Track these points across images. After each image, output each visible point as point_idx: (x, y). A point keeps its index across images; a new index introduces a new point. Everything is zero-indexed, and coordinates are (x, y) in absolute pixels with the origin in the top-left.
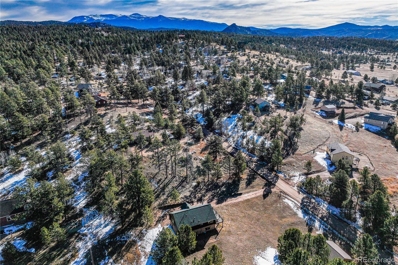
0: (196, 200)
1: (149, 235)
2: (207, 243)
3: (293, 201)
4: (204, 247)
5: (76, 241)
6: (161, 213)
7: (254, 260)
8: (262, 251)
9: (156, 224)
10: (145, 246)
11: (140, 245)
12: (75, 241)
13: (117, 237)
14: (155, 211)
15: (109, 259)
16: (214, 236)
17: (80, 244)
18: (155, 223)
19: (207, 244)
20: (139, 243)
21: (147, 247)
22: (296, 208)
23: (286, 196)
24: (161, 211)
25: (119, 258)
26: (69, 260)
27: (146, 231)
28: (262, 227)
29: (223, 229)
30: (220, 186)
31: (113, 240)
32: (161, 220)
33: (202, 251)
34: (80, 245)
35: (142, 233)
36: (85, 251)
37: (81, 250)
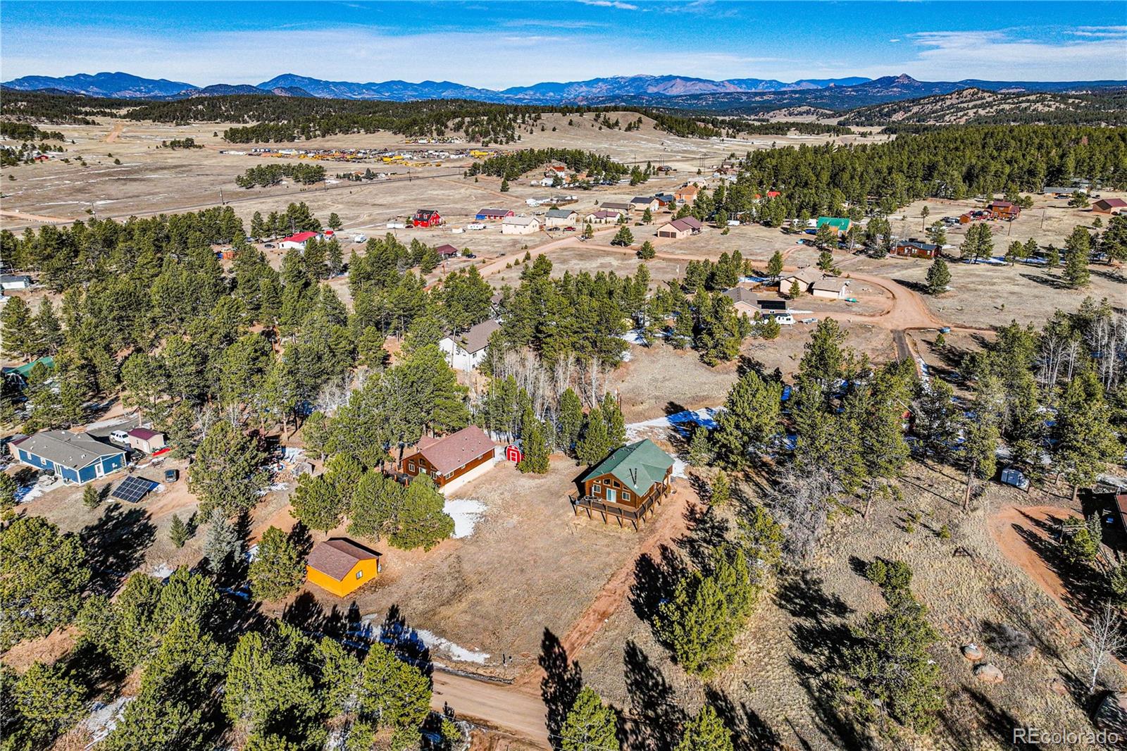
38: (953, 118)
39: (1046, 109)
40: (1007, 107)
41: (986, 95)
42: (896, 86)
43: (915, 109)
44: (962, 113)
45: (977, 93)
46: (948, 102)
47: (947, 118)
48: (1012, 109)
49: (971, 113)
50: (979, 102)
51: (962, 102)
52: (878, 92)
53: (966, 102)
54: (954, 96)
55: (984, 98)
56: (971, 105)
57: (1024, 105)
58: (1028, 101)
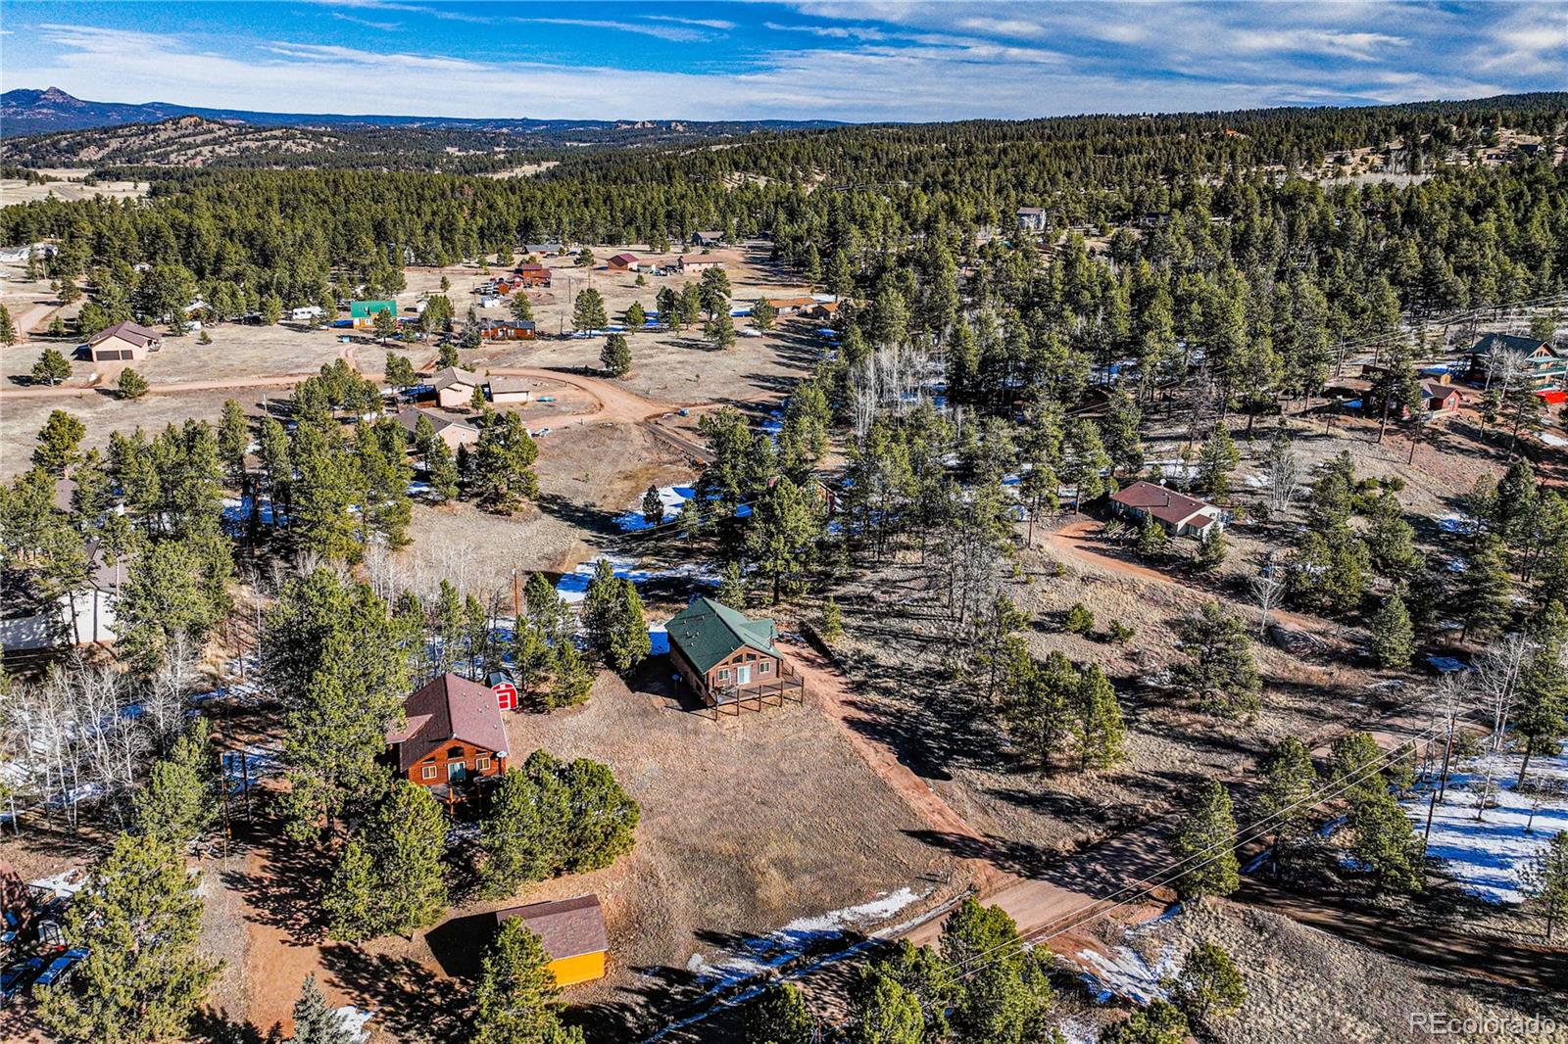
0: (857, 679)
22: (849, 918)
38: (182, 158)
39: (302, 149)
40: (253, 145)
41: (215, 127)
42: (43, 106)
43: (114, 144)
44: (192, 152)
45: (201, 124)
46: (163, 136)
47: (172, 157)
48: (259, 148)
49: (206, 150)
50: (209, 137)
51: (184, 136)
52: (15, 113)
53: (189, 136)
54: (169, 125)
55: (211, 131)
56: (199, 139)
57: (273, 143)
58: (275, 138)
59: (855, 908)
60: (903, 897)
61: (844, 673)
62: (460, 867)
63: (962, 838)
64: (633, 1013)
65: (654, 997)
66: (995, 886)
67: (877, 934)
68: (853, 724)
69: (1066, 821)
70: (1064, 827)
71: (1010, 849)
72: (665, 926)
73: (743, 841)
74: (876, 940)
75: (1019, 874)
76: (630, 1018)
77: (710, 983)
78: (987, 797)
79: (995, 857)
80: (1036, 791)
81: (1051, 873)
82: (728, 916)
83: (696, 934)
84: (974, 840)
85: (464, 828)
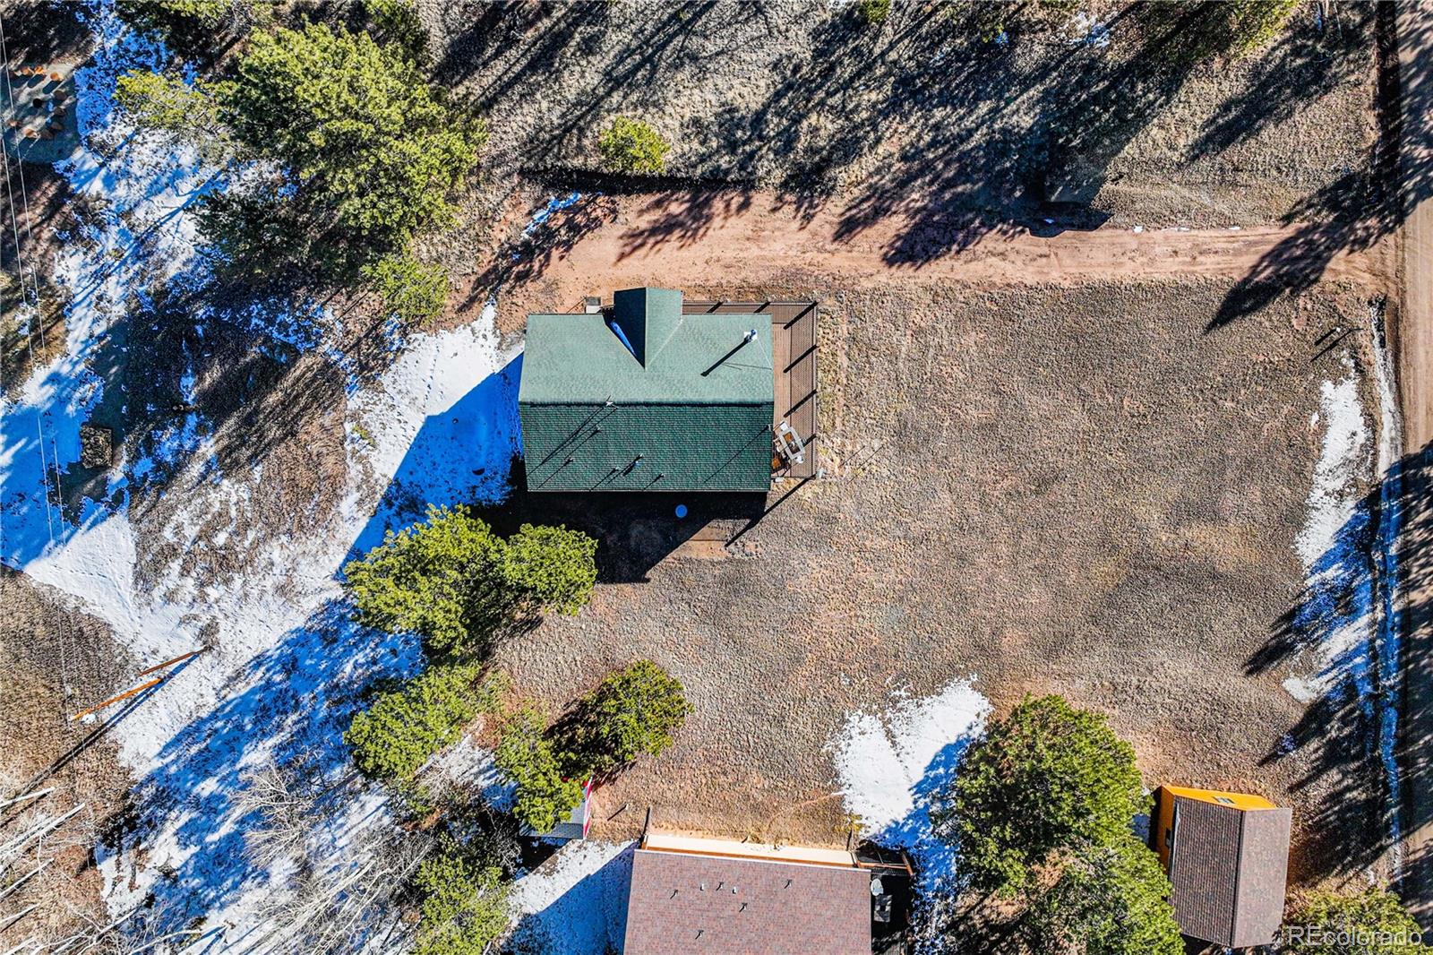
0: (778, 175)
1: (411, 368)
2: (674, 554)
3: (1372, 423)
4: (648, 575)
5: (53, 240)
6: (527, 207)
7: (841, 731)
8: (914, 694)
9: (472, 300)
10: (375, 428)
11: (354, 417)
12: (46, 235)
13: (255, 309)
14: (493, 196)
15: (201, 430)
16: (729, 523)
17: (70, 268)
18: (466, 288)
19: (669, 558)
20: (354, 401)
21: (383, 444)
22: (1338, 484)
23: (1376, 356)
24: (530, 192)
25: (245, 453)
26: (24, 356)
27: (404, 334)
28: (1029, 540)
29: (806, 493)
30: (1011, 78)
31: (233, 318)
32: (508, 269)
33: (627, 588)
34: (73, 276)
35: (379, 340)
36: (98, 330)
37: (79, 312)
59: (1322, 467)
60: (1340, 400)
61: (748, 185)
62: (1002, 939)
63: (1274, 256)
64: (1348, 789)
65: (1333, 756)
66: (1391, 272)
67: (1383, 466)
68: (908, 251)
69: (1327, 89)
70: (1336, 99)
71: (1333, 204)
72: (1219, 705)
73: (1106, 545)
74: (1390, 471)
75: (1388, 230)
76: (1355, 793)
77: (1349, 688)
78: (1204, 163)
79: (1338, 237)
80: (1234, 86)
81: (1409, 185)
82: (1241, 622)
83: (1250, 673)
84: (1287, 243)
85: (925, 921)
